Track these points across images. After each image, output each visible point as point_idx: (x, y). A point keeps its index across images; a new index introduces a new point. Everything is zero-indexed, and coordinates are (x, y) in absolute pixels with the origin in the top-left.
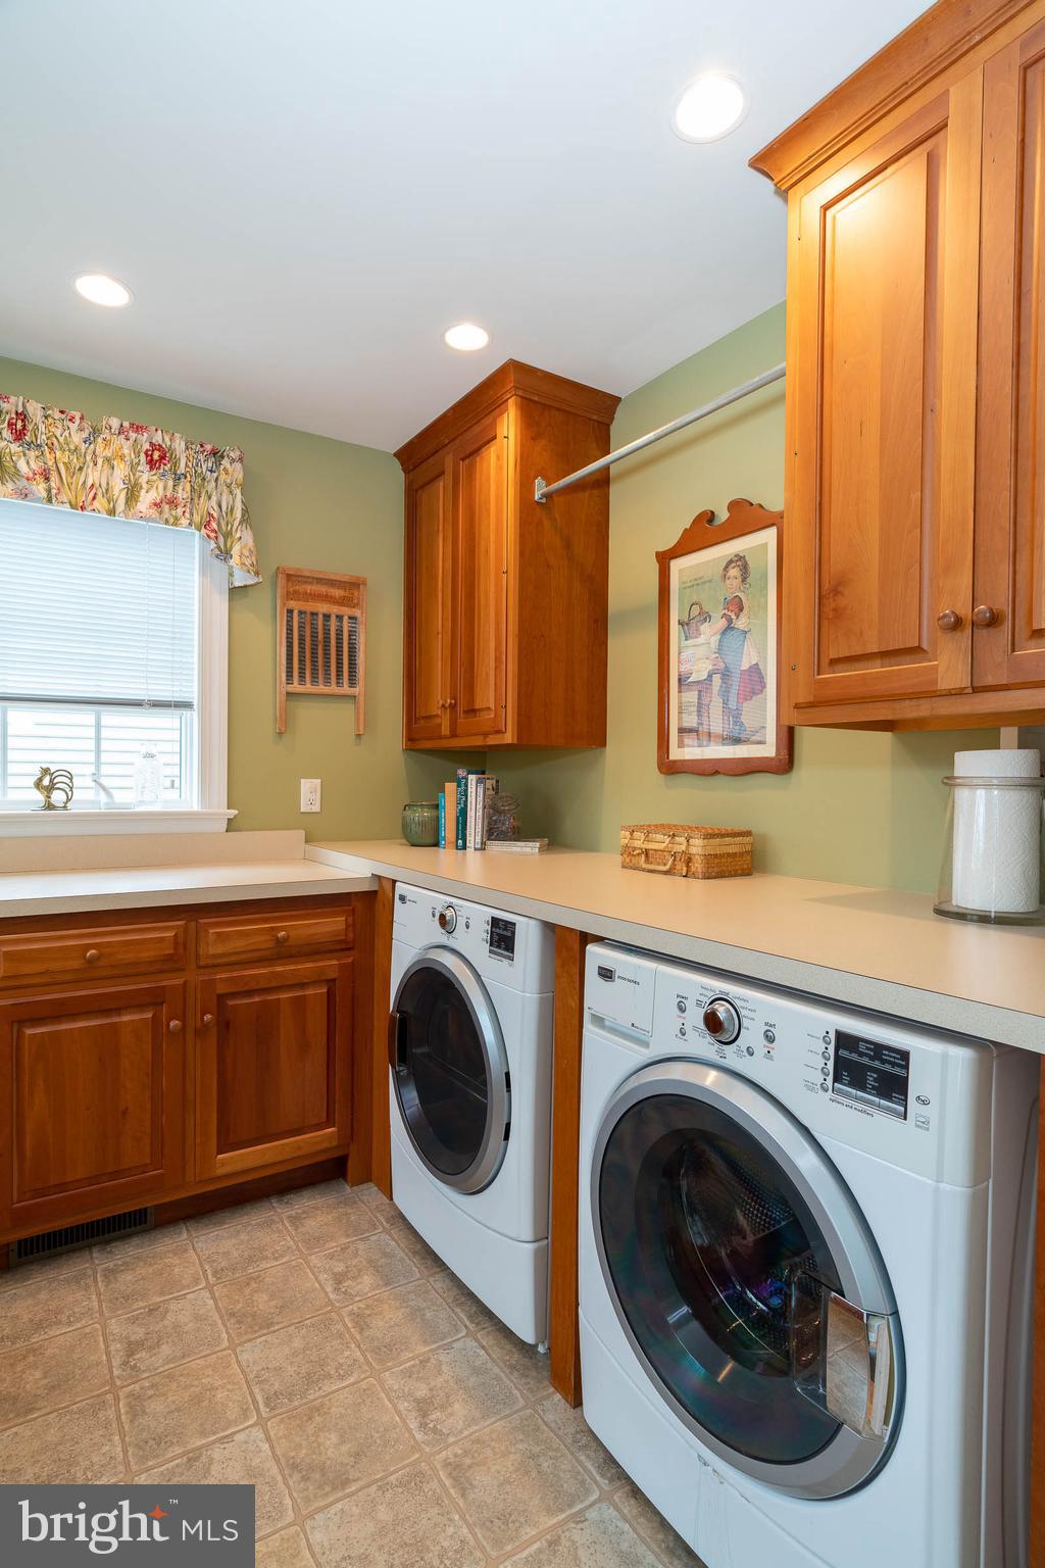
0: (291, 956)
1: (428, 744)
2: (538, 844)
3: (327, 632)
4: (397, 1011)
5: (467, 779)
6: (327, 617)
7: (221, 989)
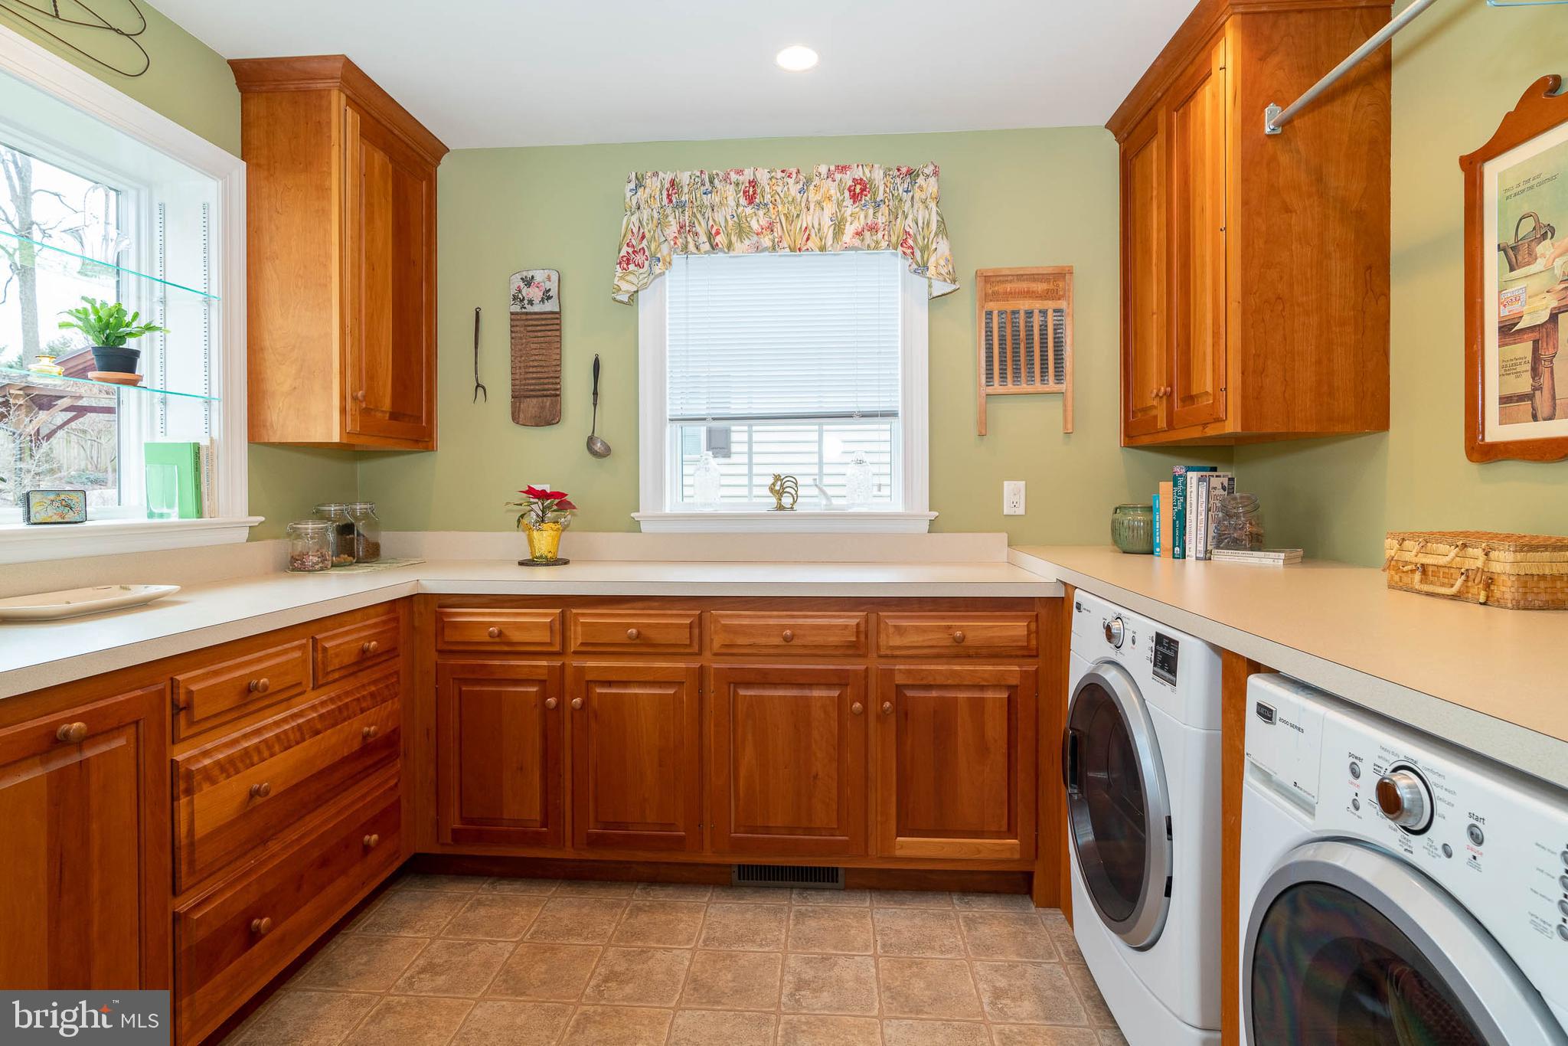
0: (969, 656)
1: (1146, 440)
2: (1282, 555)
3: (1029, 329)
4: (1071, 728)
5: (1186, 478)
6: (1029, 314)
7: (900, 680)
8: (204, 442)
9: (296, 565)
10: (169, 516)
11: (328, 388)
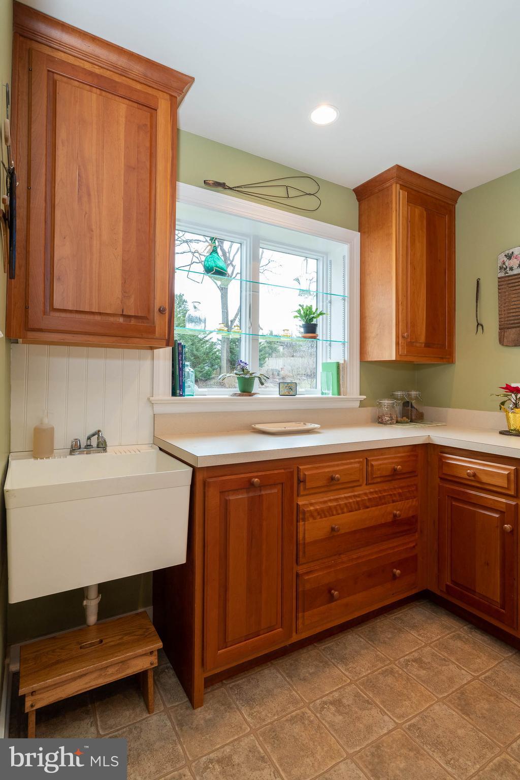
8: (342, 362)
9: (380, 421)
10: (328, 394)
11: (391, 333)
